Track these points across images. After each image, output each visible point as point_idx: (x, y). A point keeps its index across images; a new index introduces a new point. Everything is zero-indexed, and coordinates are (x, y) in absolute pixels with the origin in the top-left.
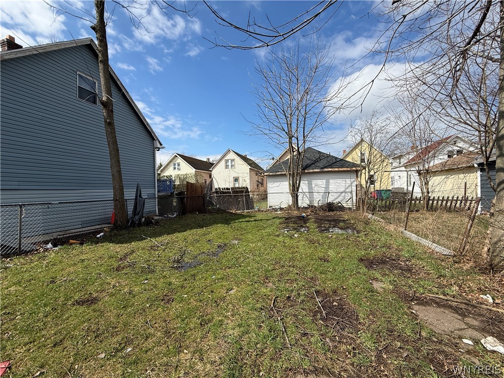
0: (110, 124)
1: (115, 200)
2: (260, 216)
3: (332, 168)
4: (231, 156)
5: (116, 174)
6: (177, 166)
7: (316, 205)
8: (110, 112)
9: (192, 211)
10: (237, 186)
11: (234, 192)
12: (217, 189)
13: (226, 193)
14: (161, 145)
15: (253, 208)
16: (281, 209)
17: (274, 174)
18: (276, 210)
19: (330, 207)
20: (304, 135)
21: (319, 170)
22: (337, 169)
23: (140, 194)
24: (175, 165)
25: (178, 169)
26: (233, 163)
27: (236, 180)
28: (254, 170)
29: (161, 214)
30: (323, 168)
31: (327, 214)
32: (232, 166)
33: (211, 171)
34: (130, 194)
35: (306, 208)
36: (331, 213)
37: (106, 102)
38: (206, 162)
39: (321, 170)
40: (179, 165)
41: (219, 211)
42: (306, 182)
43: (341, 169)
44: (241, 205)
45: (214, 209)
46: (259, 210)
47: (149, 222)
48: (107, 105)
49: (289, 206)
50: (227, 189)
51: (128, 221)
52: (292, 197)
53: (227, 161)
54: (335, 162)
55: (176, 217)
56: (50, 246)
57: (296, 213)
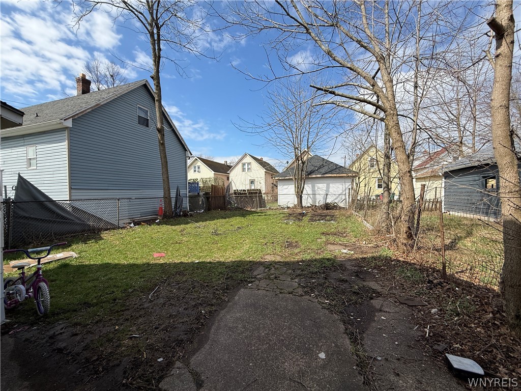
0: (162, 144)
1: (165, 197)
2: (269, 212)
3: (331, 174)
4: (248, 159)
5: (166, 179)
6: (197, 169)
7: (317, 205)
8: (163, 135)
9: (216, 208)
10: (253, 188)
11: (249, 193)
12: (235, 191)
13: (243, 194)
14: (191, 155)
15: (265, 206)
16: (288, 208)
17: (283, 178)
18: (284, 208)
19: (327, 207)
20: (308, 146)
21: (320, 176)
22: (335, 175)
23: (180, 193)
24: (195, 167)
25: (198, 171)
26: (250, 167)
27: (252, 182)
28: (269, 173)
29: (191, 210)
30: (324, 174)
31: (324, 212)
32: (248, 169)
33: (229, 174)
34: (173, 194)
35: (308, 207)
36: (328, 211)
37: (161, 129)
38: (224, 164)
39: (323, 176)
40: (199, 168)
41: (237, 209)
42: (310, 186)
43: (338, 175)
44: (255, 204)
45: (232, 208)
46: (270, 209)
47: (185, 215)
48: (160, 131)
49: (295, 205)
50: (244, 190)
51: (173, 213)
52: (298, 197)
53: (244, 164)
54: (335, 169)
55: (203, 212)
56: (132, 225)
57: (299, 211)
